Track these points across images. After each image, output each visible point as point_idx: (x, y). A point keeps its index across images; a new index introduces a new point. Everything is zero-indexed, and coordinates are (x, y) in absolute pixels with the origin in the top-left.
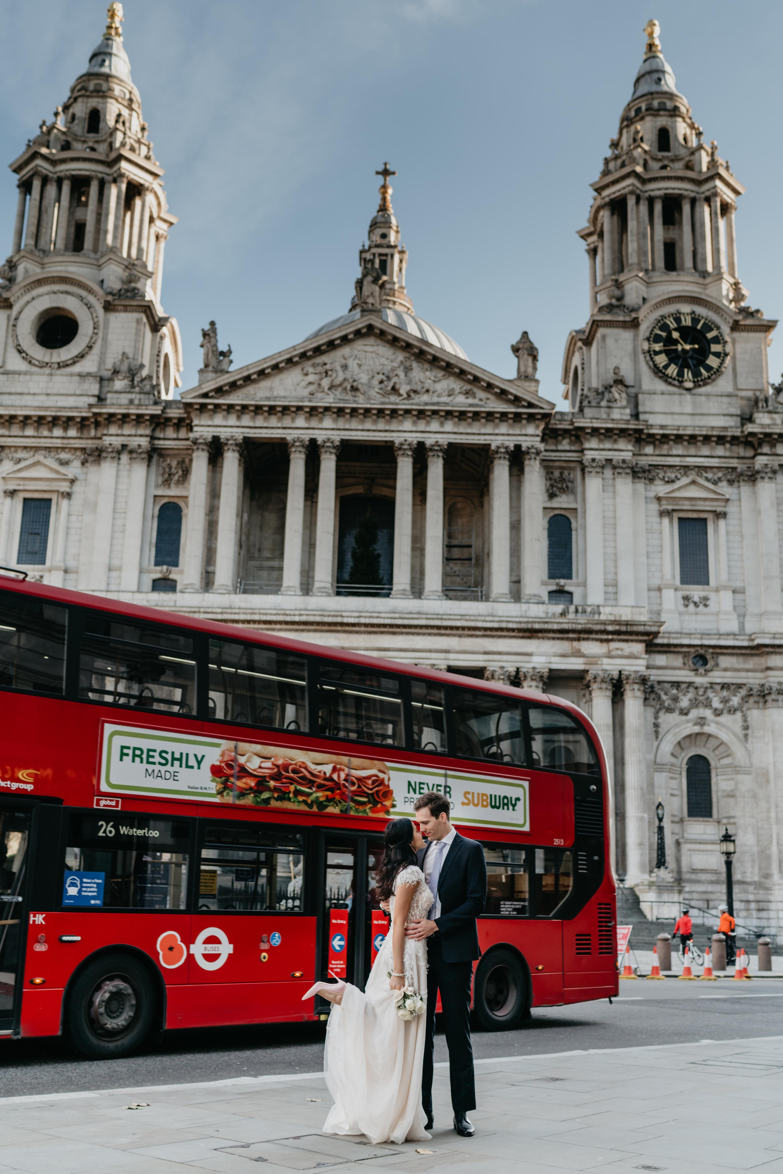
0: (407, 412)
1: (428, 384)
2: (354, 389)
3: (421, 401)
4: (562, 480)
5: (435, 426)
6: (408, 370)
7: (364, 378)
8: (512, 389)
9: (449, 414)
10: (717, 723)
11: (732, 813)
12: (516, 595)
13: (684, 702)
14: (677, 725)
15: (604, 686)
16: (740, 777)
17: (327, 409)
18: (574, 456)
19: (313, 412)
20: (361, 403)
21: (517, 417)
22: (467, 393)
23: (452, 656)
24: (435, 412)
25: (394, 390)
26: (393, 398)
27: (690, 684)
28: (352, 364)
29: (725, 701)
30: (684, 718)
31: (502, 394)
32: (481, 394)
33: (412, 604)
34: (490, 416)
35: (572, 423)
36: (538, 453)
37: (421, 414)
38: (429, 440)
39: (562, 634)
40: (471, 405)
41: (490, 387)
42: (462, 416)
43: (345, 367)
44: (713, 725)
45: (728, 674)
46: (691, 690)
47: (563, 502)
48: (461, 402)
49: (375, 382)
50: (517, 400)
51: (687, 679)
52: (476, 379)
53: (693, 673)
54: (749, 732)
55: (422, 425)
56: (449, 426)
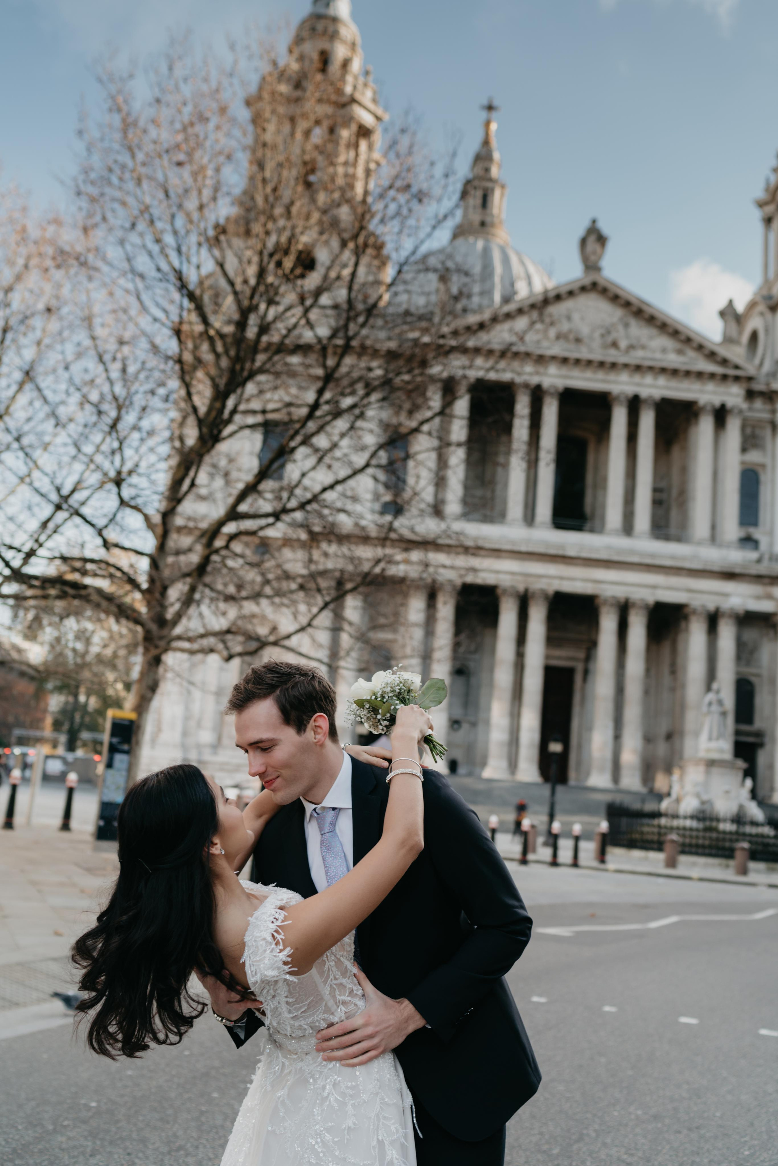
0: (626, 366)
1: (644, 340)
2: (578, 340)
3: (637, 357)
4: (754, 436)
5: (649, 379)
6: (626, 325)
7: (585, 330)
8: (723, 352)
9: (663, 370)
12: (714, 538)
17: (553, 358)
18: (766, 416)
19: (541, 360)
20: (584, 354)
21: (725, 377)
22: (680, 352)
23: (659, 590)
24: (651, 368)
25: (615, 345)
26: (613, 352)
28: (576, 316)
31: (712, 355)
32: (691, 354)
33: (623, 542)
34: (700, 375)
35: (768, 384)
36: (741, 411)
37: (638, 368)
38: (644, 393)
39: (758, 578)
40: (684, 363)
41: (700, 348)
42: (675, 372)
43: (569, 318)
47: (754, 457)
48: (673, 360)
49: (597, 334)
50: (724, 362)
52: (688, 340)
55: (637, 378)
56: (662, 381)
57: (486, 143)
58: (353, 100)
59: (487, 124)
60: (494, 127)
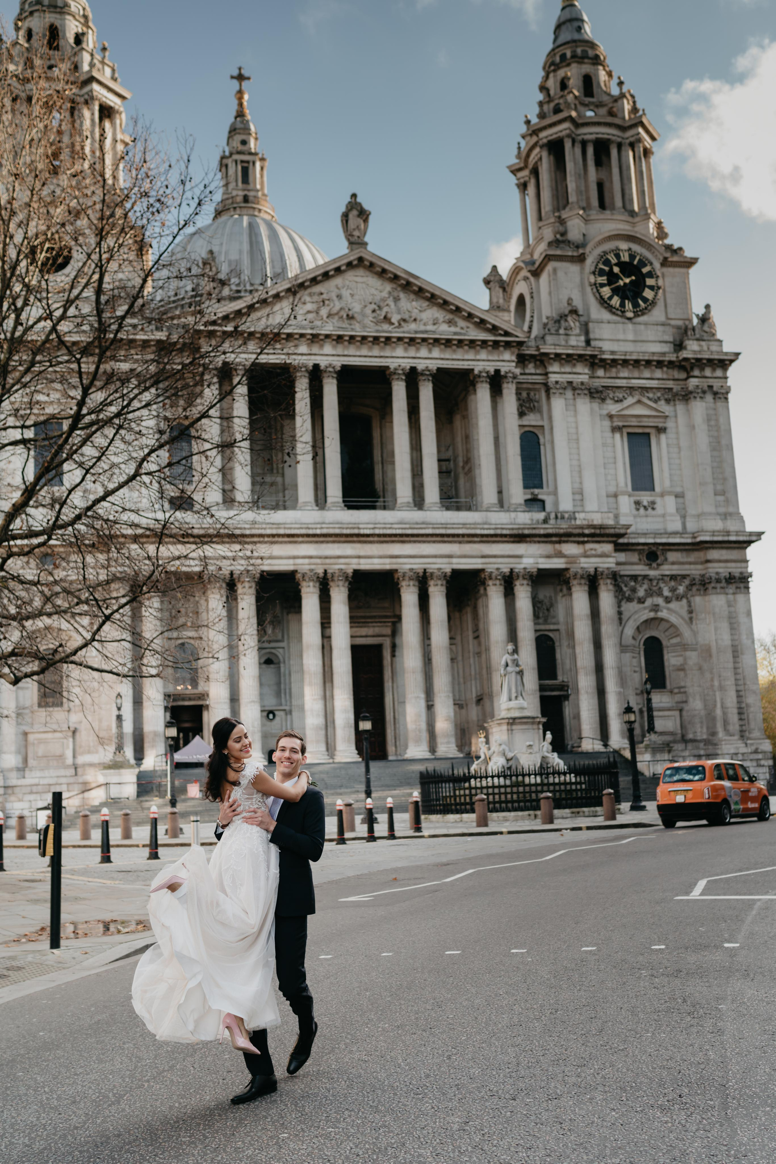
0: (400, 339)
1: (415, 313)
2: (350, 318)
3: (410, 329)
4: (530, 400)
5: (424, 352)
6: (397, 300)
7: (356, 308)
8: (491, 319)
9: (437, 341)
10: (668, 609)
11: (682, 684)
12: (501, 504)
13: (641, 593)
14: (636, 612)
15: (583, 581)
16: (688, 653)
17: (327, 336)
18: (539, 379)
19: (314, 339)
20: (358, 331)
21: (496, 344)
22: (450, 322)
23: (454, 560)
24: (424, 340)
25: (387, 319)
26: (386, 327)
27: (645, 577)
28: (346, 293)
29: (673, 590)
30: (641, 606)
31: (482, 323)
32: (462, 323)
33: (417, 515)
34: (472, 343)
35: (538, 349)
36: (515, 377)
37: (412, 341)
38: (421, 365)
39: (546, 538)
40: (455, 334)
41: (470, 316)
42: (448, 343)
43: (339, 297)
44: (665, 611)
45: (675, 567)
46: (646, 581)
47: (531, 419)
48: (445, 330)
49: (368, 311)
50: (494, 329)
51: (643, 573)
52: (458, 309)
53: (647, 568)
54: (694, 615)
55: (412, 352)
56: (436, 353)
57: (240, 114)
58: (92, 79)
59: (240, 93)
60: (246, 97)
